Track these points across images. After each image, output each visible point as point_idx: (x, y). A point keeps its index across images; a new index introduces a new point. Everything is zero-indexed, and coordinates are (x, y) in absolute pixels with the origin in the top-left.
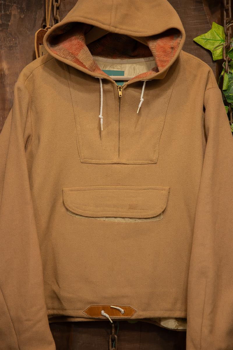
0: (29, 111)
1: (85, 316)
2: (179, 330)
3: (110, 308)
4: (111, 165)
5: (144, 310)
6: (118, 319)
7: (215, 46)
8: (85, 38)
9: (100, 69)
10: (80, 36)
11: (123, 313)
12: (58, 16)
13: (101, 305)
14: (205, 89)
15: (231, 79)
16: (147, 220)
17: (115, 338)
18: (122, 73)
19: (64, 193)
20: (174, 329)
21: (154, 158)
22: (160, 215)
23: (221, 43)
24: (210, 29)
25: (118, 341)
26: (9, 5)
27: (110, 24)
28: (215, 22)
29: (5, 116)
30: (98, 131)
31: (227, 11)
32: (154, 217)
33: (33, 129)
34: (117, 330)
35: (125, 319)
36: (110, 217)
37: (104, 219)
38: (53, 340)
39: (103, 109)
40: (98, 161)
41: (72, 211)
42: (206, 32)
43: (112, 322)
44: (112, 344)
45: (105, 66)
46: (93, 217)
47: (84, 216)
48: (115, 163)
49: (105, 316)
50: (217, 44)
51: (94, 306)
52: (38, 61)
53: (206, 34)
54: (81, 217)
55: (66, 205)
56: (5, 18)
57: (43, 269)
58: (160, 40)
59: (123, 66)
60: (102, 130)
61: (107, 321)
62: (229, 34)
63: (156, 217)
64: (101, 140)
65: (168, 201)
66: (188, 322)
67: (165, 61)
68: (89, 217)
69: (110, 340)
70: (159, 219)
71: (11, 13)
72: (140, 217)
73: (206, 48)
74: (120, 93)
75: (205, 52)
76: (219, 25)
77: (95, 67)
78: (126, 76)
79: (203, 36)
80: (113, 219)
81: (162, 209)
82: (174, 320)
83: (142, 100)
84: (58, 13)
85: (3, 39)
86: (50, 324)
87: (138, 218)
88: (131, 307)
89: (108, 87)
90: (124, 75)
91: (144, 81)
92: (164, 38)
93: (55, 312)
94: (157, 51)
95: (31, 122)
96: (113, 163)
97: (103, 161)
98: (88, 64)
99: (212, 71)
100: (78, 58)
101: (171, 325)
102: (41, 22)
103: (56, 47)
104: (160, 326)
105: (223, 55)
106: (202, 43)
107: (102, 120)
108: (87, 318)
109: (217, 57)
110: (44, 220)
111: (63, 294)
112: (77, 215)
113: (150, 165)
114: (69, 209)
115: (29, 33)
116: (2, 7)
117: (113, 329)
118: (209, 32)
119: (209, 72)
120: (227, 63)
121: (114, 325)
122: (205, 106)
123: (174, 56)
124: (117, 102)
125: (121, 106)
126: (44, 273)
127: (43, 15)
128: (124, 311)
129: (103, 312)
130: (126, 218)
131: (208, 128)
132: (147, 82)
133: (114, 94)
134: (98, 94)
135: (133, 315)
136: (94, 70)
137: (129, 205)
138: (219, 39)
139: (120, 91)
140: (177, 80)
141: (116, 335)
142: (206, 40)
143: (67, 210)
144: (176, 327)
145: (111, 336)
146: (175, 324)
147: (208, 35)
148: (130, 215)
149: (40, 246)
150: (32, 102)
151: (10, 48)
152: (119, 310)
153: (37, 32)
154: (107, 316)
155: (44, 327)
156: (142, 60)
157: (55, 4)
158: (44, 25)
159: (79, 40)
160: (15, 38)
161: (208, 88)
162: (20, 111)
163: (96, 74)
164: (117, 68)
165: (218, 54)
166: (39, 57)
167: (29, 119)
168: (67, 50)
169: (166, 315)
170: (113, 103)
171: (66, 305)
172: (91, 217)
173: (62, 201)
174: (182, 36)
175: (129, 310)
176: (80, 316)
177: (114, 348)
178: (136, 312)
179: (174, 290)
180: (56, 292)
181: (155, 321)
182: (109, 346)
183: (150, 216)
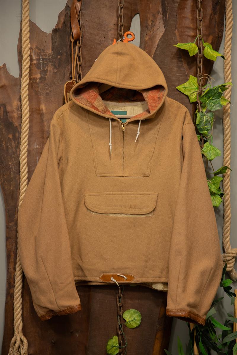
0: (61, 140)
1: (100, 281)
2: (165, 291)
3: (117, 276)
4: (118, 177)
5: (141, 277)
6: (123, 284)
7: (191, 92)
8: (99, 91)
9: (109, 111)
10: (95, 90)
11: (126, 279)
12: (80, 71)
13: (111, 274)
14: (183, 124)
15: (202, 117)
16: (143, 215)
17: (121, 296)
18: (125, 113)
19: (85, 197)
21: (148, 173)
22: (151, 212)
23: (196, 90)
24: (188, 80)
25: (123, 298)
26: (46, 63)
27: (116, 82)
28: (192, 75)
29: (44, 142)
30: (109, 154)
31: (200, 68)
32: (147, 214)
33: (63, 152)
34: (122, 291)
35: (128, 283)
36: (117, 214)
37: (113, 215)
38: (79, 297)
39: (111, 139)
40: (108, 175)
41: (91, 209)
42: (185, 83)
43: (118, 285)
44: (119, 300)
45: (113, 108)
46: (105, 214)
47: (99, 213)
48: (121, 176)
49: (114, 281)
50: (193, 91)
51: (106, 274)
52: (67, 105)
53: (185, 84)
54: (97, 214)
55: (86, 206)
56: (43, 73)
57: (71, 249)
58: (151, 91)
59: (126, 108)
60: (111, 153)
61: (115, 285)
62: (201, 84)
63: (149, 213)
64: (110, 160)
65: (157, 203)
66: (169, 285)
67: (154, 107)
68: (102, 214)
69: (118, 298)
70: (151, 215)
71: (48, 69)
72: (138, 214)
73: (185, 93)
74: (123, 128)
75: (185, 96)
76: (195, 77)
77: (106, 110)
78: (128, 115)
79: (183, 85)
80: (119, 215)
81: (153, 208)
82: (161, 284)
83: (139, 133)
84: (80, 69)
85: (42, 88)
86: (76, 287)
87: (136, 215)
88: (131, 275)
89: (115, 123)
90: (126, 114)
91: (139, 120)
92: (153, 91)
93: (80, 278)
94: (149, 99)
95: (62, 148)
96: (119, 176)
97: (112, 175)
98: (101, 108)
99: (188, 111)
100: (94, 105)
101: (159, 287)
102: (68, 75)
103: (79, 96)
105: (197, 99)
106: (182, 90)
107: (111, 147)
108: (102, 283)
109: (193, 100)
110: (71, 215)
111: (85, 266)
112: (94, 212)
113: (144, 177)
114: (89, 208)
115: (60, 83)
116: (41, 65)
117: (120, 290)
118: (188, 82)
119: (186, 112)
120: (199, 105)
121: (120, 288)
122: (183, 136)
123: (160, 104)
124: (121, 134)
125: (124, 136)
126: (72, 252)
127: (70, 70)
129: (112, 279)
130: (128, 214)
131: (185, 152)
132: (142, 121)
133: (120, 128)
134: (109, 128)
135: (133, 281)
136: (105, 113)
137: (130, 205)
138: (194, 87)
139: (123, 126)
140: (163, 119)
141: (122, 294)
142: (185, 88)
143: (87, 209)
144: (162, 289)
145: (118, 295)
147: (186, 85)
148: (131, 212)
149: (69, 233)
150: (63, 133)
151: (47, 94)
152: (123, 277)
153: (66, 84)
154: (115, 281)
155: (72, 288)
156: (139, 103)
157: (78, 63)
158: (70, 77)
159: (94, 93)
160: (50, 87)
161: (185, 123)
162: (55, 141)
163: (107, 115)
164: (122, 109)
165: (193, 98)
166: (67, 102)
167: (61, 146)
168: (86, 99)
169: (155, 281)
170: (119, 135)
171: (87, 274)
172: (104, 214)
173: (83, 202)
174: (165, 90)
175: (130, 277)
176: (97, 281)
177: (120, 303)
178: (135, 278)
179: (161, 263)
180: (80, 264)
181: (149, 285)
182: (117, 302)
183: (145, 213)
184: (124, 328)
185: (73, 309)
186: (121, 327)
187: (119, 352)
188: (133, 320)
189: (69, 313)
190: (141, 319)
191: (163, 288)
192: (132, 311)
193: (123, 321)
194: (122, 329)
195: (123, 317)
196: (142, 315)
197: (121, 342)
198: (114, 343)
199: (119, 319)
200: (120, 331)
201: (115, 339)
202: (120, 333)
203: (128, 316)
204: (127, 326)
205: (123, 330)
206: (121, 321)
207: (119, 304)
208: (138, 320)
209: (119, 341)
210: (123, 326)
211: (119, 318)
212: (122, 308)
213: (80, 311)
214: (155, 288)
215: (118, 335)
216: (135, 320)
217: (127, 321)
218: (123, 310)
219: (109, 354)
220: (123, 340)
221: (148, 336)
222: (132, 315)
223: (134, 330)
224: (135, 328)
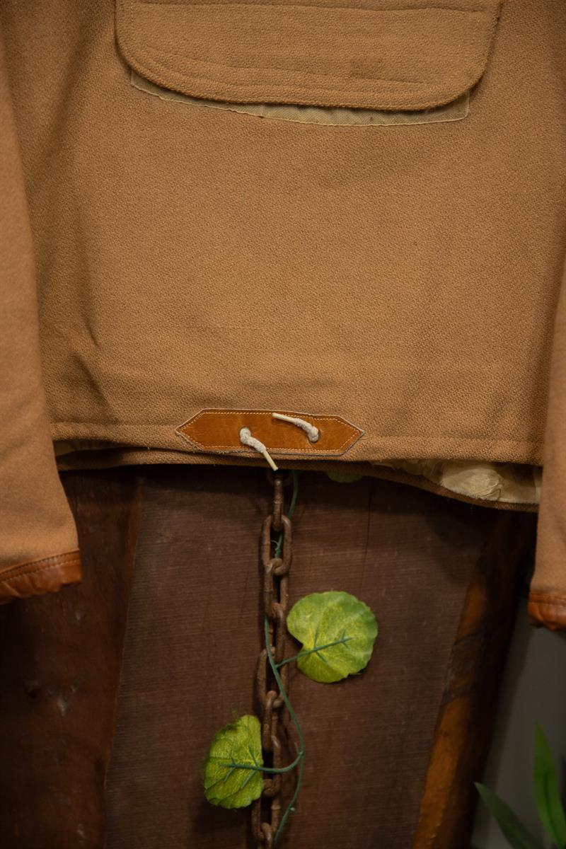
1: (185, 446)
2: (503, 507)
3: (269, 420)
5: (389, 432)
11: (313, 439)
13: (239, 411)
16: (414, 117)
17: (282, 525)
20: (486, 501)
22: (461, 99)
25: (292, 537)
32: (438, 109)
34: (291, 501)
36: (281, 104)
37: (261, 110)
41: (149, 75)
43: (275, 468)
44: (273, 546)
46: (223, 103)
47: (190, 97)
49: (252, 448)
51: (215, 411)
54: (179, 100)
55: (125, 54)
61: (258, 465)
63: (447, 107)
65: (491, 50)
69: (267, 533)
70: (457, 117)
72: (391, 106)
80: (294, 111)
82: (490, 471)
86: (63, 476)
87: (382, 112)
88: (342, 421)
93: (83, 431)
101: (479, 486)
104: (439, 493)
108: (190, 453)
111: (108, 367)
114: (136, 66)
117: (278, 497)
121: (283, 482)
128: (319, 433)
129: (245, 434)
130: (340, 108)
135: (349, 447)
137: (353, 62)
141: (285, 514)
143: (130, 70)
144: (493, 493)
145: (269, 518)
146: (491, 484)
148: (353, 97)
152: (300, 428)
154: (260, 446)
169: (464, 449)
171: (117, 406)
173: (109, 38)
175: (336, 429)
176: (166, 446)
177: (277, 559)
178: (359, 436)
179: (494, 366)
180: (85, 359)
181: (421, 477)
182: (260, 552)
183: (427, 105)
184: (290, 680)
185: (35, 575)
186: (276, 673)
187: (262, 794)
188: (332, 645)
189: (16, 593)
190: (378, 639)
191: (495, 490)
192: (334, 599)
193: (289, 646)
194: (282, 686)
195: (286, 627)
196: (380, 622)
197: (276, 743)
198: (241, 748)
199: (268, 637)
200: (272, 693)
201: (247, 729)
202: (269, 703)
203: (314, 625)
204: (307, 671)
205: (288, 688)
206: (280, 645)
207: (271, 566)
208: (359, 645)
209: (265, 739)
210: (288, 671)
211: (268, 630)
212: (284, 584)
213: (78, 583)
214: (453, 489)
215: (258, 710)
216: (343, 642)
217: (309, 645)
218: (288, 592)
219: (216, 803)
220: (285, 736)
221: (404, 723)
222: (330, 618)
223: (339, 689)
224: (343, 680)
